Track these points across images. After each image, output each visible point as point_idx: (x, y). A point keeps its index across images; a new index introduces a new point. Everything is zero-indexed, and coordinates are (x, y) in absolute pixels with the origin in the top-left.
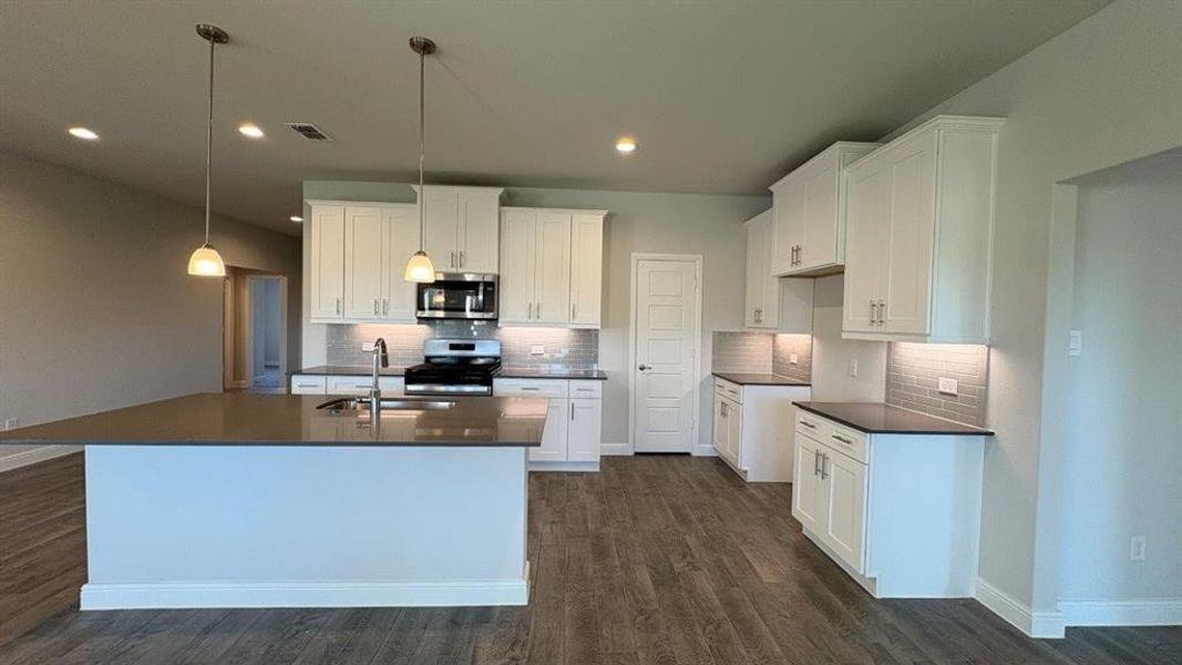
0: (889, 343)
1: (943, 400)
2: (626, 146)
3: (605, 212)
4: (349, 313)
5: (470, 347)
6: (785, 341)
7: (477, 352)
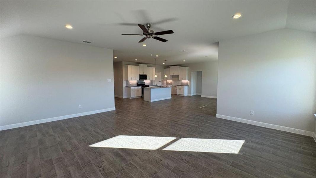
0: (180, 80)
1: (185, 84)
4: (132, 79)
5: (142, 83)
6: (168, 81)
7: (143, 84)
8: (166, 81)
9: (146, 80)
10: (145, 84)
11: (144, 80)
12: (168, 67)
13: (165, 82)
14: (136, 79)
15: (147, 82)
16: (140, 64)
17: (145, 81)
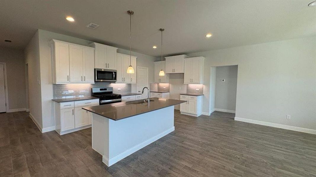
0: (187, 84)
1: (197, 91)
2: (155, 47)
3: (137, 57)
4: (72, 80)
5: (106, 89)
6: (161, 85)
7: (107, 91)
8: (158, 84)
9: (114, 82)
10: (112, 92)
11: (111, 82)
12: (161, 58)
13: (156, 86)
14: (83, 79)
15: (117, 87)
16: (95, 43)
17: (112, 85)
